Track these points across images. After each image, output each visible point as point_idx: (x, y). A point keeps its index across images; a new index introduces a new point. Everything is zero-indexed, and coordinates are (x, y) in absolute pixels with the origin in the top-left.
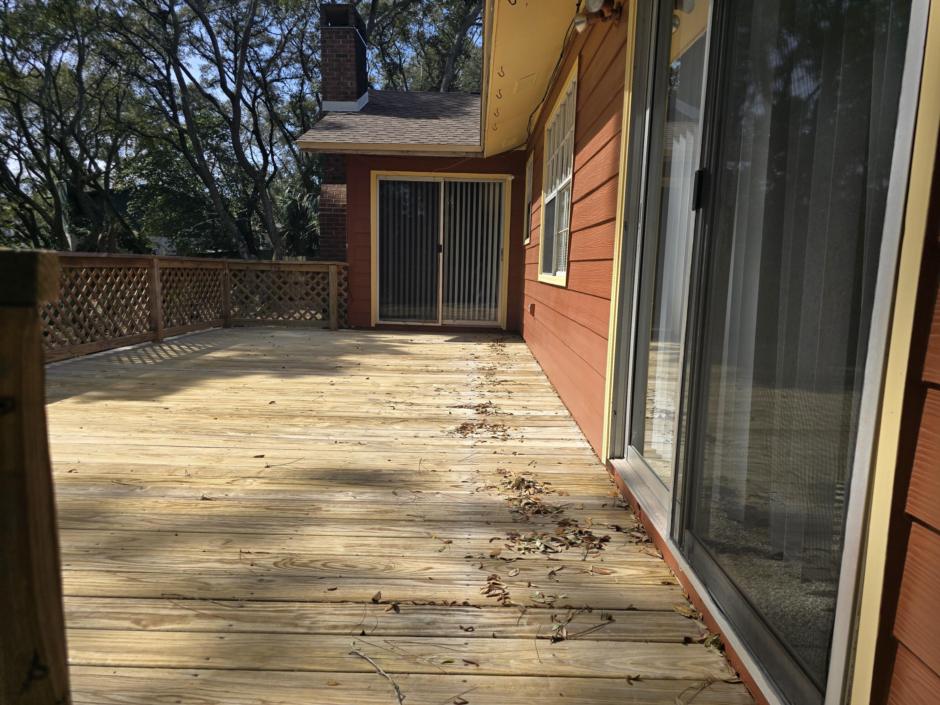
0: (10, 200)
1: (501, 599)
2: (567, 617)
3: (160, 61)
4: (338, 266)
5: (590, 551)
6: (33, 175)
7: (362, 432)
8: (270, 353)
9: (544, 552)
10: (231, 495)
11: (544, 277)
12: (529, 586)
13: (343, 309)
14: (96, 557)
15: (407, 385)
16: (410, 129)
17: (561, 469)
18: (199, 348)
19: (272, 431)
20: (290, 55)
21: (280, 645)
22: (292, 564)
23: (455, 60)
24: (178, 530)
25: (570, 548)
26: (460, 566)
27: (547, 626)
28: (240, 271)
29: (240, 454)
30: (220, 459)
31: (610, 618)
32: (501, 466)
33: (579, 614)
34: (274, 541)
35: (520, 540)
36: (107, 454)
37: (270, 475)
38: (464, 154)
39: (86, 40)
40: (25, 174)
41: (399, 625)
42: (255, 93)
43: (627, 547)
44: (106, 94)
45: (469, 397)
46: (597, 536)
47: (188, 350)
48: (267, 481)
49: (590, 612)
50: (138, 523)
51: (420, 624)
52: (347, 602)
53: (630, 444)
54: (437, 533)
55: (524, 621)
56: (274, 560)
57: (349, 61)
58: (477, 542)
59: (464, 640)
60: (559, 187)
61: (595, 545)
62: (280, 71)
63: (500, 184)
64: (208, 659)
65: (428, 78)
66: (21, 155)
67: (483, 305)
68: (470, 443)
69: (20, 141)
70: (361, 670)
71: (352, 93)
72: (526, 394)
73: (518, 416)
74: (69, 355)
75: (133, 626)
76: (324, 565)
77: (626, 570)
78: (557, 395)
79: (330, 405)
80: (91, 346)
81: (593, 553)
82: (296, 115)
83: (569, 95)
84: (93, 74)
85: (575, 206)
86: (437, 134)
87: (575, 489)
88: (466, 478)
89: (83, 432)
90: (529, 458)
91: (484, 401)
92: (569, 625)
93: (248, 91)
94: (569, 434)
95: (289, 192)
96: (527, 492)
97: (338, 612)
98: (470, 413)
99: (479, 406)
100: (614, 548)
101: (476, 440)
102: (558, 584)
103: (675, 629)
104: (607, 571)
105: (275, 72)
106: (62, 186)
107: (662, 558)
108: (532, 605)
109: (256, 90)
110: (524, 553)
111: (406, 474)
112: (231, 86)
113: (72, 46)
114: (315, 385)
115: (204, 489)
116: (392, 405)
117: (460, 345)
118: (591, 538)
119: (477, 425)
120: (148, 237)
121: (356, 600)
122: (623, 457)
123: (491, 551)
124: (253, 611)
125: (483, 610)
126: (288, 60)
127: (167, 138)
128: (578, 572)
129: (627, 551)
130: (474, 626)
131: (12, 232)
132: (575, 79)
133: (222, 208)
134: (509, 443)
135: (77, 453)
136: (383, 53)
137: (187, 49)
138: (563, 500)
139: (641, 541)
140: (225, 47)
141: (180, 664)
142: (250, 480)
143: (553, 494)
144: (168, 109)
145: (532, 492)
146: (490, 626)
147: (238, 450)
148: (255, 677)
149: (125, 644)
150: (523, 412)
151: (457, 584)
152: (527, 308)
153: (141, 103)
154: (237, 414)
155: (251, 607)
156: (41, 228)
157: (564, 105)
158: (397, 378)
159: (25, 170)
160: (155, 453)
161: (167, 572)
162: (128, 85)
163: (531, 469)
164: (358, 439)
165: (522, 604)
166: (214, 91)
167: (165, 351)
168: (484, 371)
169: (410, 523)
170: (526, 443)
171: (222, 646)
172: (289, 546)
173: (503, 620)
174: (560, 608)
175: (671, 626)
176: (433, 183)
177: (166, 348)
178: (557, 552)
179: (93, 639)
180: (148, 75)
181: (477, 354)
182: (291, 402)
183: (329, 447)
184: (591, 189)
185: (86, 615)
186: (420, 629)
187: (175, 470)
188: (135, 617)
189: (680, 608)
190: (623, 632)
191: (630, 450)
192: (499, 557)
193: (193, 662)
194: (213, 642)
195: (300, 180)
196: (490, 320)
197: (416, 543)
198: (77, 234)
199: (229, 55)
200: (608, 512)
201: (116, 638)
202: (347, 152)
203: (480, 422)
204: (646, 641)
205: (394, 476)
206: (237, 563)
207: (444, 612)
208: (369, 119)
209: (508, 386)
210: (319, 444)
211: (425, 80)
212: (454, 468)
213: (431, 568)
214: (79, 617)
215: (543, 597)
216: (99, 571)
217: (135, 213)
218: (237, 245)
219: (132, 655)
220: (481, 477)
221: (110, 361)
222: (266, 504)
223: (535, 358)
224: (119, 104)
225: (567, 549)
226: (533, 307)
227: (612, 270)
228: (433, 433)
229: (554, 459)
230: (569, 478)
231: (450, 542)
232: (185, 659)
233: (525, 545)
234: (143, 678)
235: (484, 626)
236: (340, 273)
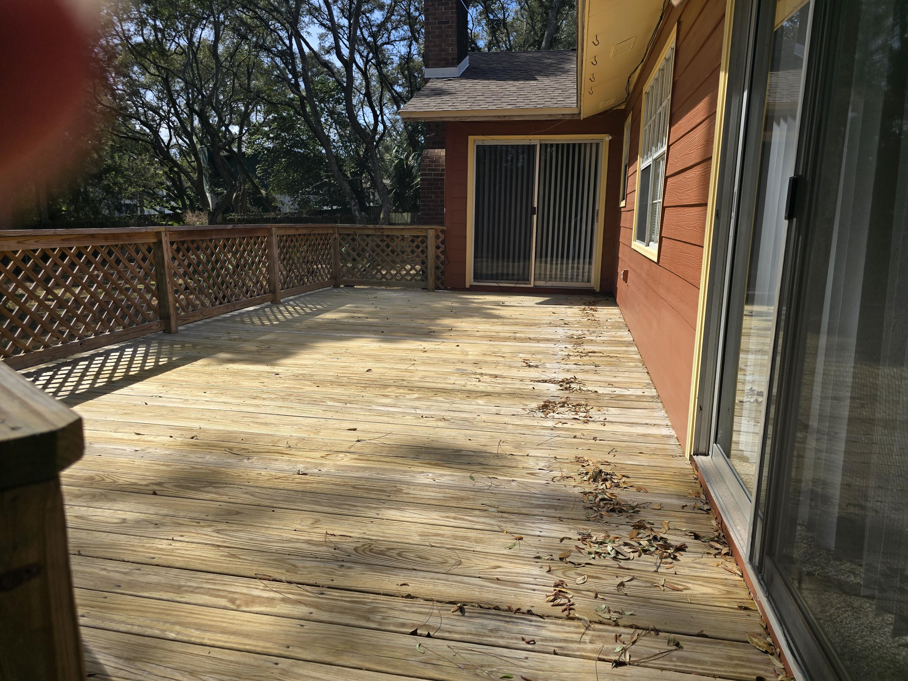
0: (162, 165)
1: (565, 610)
2: (632, 638)
3: (284, 32)
4: (436, 230)
5: (664, 560)
6: (180, 141)
7: (447, 406)
8: (373, 314)
9: (615, 558)
10: (324, 470)
11: (637, 245)
12: (596, 597)
13: (440, 270)
14: (205, 529)
15: (494, 354)
16: (507, 93)
17: (643, 460)
18: (311, 309)
19: (366, 402)
20: (399, 17)
21: (352, 639)
22: (371, 551)
23: (558, 12)
24: (275, 505)
25: (643, 555)
26: (528, 567)
27: (610, 646)
28: (348, 235)
29: (335, 426)
30: (317, 432)
31: (677, 645)
32: (580, 453)
33: (644, 636)
34: (357, 524)
35: (592, 542)
36: (224, 421)
37: (360, 451)
38: (561, 117)
39: (222, 16)
40: (174, 141)
41: (463, 629)
42: (367, 57)
43: (704, 560)
44: (239, 66)
45: (554, 370)
46: (673, 543)
47: (301, 311)
48: (356, 456)
49: (657, 634)
50: (242, 496)
51: (484, 631)
52: (417, 598)
53: (716, 442)
54: (509, 527)
55: (587, 638)
56: (355, 545)
57: (451, 27)
58: (547, 540)
59: (524, 654)
60: (655, 156)
61: (670, 554)
62: (390, 35)
63: (598, 144)
64: (288, 647)
65: (531, 31)
66: (171, 124)
67: (576, 262)
68: (550, 424)
69: (169, 112)
70: (423, 676)
71: (453, 59)
72: (614, 369)
73: (603, 394)
74: (201, 317)
75: (229, 605)
76: (399, 554)
77: (701, 587)
78: (646, 370)
79: (421, 374)
80: (219, 308)
81: (666, 563)
82: (405, 76)
83: (667, 60)
84: (228, 47)
85: (669, 180)
86: (534, 97)
87: (655, 484)
88: (543, 464)
89: (206, 397)
90: (610, 446)
91: (569, 376)
92: (633, 647)
93: (362, 56)
94: (655, 418)
95: (396, 151)
96: (604, 485)
97: (407, 609)
98: (553, 388)
99: (563, 381)
100: (690, 560)
101: (556, 421)
102: (626, 597)
103: (748, 664)
104: (680, 587)
105: (386, 35)
106: (203, 150)
107: (742, 577)
108: (597, 620)
109: (368, 54)
110: (594, 558)
111: (484, 457)
112: (345, 52)
113: (210, 23)
114: (409, 352)
115: (302, 462)
116: (478, 376)
117: (551, 308)
118: (666, 546)
119: (559, 403)
120: (274, 195)
121: (425, 597)
122: (708, 455)
123: (561, 552)
124: (332, 599)
125: (546, 620)
126: (397, 23)
127: (290, 104)
128: (649, 585)
129: (704, 564)
130: (536, 638)
131: (165, 192)
132: (674, 46)
133: (336, 168)
134: (591, 426)
135: (200, 419)
136: (487, 10)
137: (306, 19)
138: (641, 498)
139: (720, 553)
140: (341, 15)
141: (265, 650)
142: (341, 455)
143: (631, 489)
144: (290, 76)
145: (608, 486)
146: (552, 640)
147: (334, 422)
148: (327, 672)
149: (220, 624)
150: (608, 390)
151: (523, 588)
152: (621, 273)
153: (267, 73)
154: (336, 382)
155: (330, 595)
156: (187, 188)
157: (663, 70)
158: (485, 346)
159: (173, 137)
160: (263, 421)
161: (262, 550)
162: (257, 56)
163: (610, 458)
164: (443, 414)
165: (587, 619)
166: (331, 57)
167: (281, 312)
168: (572, 340)
169: (484, 514)
170: (609, 428)
171: (302, 635)
172: (369, 531)
173: (566, 635)
174: (625, 626)
175: (743, 661)
176: (529, 146)
177: (282, 308)
178: (629, 559)
179: (195, 616)
180: (273, 47)
181: (567, 320)
182: (385, 370)
183: (415, 422)
184: (684, 167)
185: (191, 589)
186: (483, 636)
187: (279, 441)
188: (231, 595)
189: (755, 640)
190: (690, 663)
191: (715, 448)
192: (568, 560)
193: (275, 649)
194: (294, 629)
195: (406, 140)
196: (582, 281)
197: (488, 536)
198: (216, 194)
199: (344, 22)
200: (687, 515)
201: (214, 617)
202: (445, 120)
203: (563, 400)
204: (714, 676)
205: (473, 458)
206: (322, 545)
207: (508, 619)
208: (468, 83)
209: (596, 358)
210: (407, 417)
211: (529, 33)
212: (532, 453)
213: (499, 567)
214: (186, 591)
215: (609, 611)
216: (206, 544)
217: (263, 176)
218: (349, 203)
219: (225, 636)
220: (558, 465)
221: (235, 322)
222: (354, 482)
223: (627, 326)
224: (249, 74)
225: (639, 556)
226: (626, 273)
227: (701, 258)
228: (513, 410)
229: (635, 447)
230: (650, 472)
231: (521, 539)
232: (269, 645)
233: (595, 548)
234: (232, 662)
235: (545, 640)
236: (437, 237)
